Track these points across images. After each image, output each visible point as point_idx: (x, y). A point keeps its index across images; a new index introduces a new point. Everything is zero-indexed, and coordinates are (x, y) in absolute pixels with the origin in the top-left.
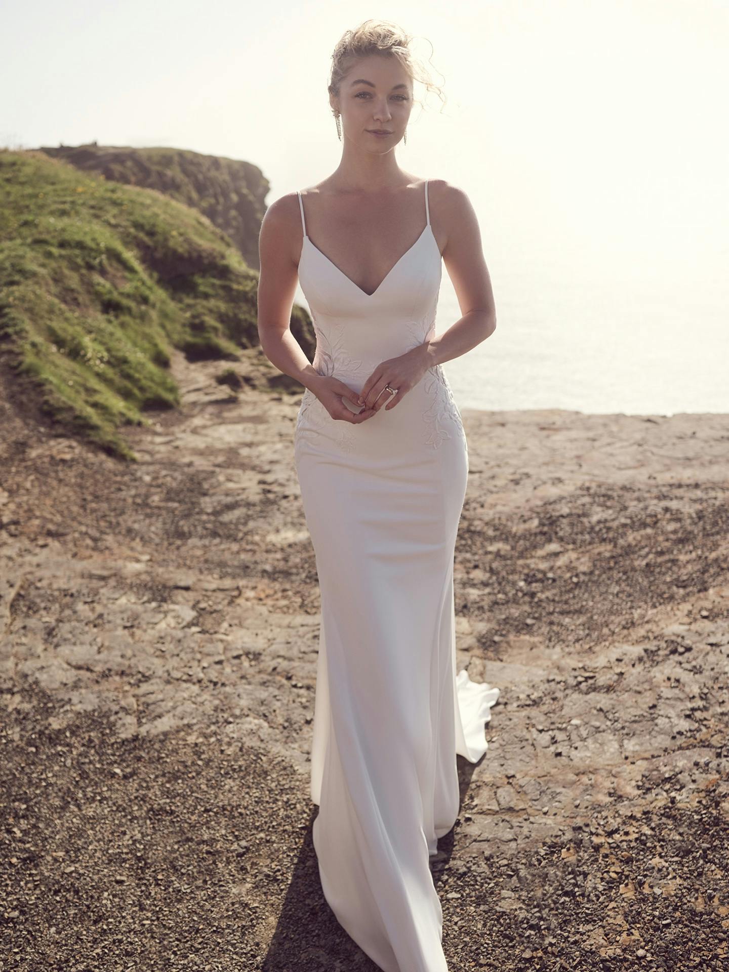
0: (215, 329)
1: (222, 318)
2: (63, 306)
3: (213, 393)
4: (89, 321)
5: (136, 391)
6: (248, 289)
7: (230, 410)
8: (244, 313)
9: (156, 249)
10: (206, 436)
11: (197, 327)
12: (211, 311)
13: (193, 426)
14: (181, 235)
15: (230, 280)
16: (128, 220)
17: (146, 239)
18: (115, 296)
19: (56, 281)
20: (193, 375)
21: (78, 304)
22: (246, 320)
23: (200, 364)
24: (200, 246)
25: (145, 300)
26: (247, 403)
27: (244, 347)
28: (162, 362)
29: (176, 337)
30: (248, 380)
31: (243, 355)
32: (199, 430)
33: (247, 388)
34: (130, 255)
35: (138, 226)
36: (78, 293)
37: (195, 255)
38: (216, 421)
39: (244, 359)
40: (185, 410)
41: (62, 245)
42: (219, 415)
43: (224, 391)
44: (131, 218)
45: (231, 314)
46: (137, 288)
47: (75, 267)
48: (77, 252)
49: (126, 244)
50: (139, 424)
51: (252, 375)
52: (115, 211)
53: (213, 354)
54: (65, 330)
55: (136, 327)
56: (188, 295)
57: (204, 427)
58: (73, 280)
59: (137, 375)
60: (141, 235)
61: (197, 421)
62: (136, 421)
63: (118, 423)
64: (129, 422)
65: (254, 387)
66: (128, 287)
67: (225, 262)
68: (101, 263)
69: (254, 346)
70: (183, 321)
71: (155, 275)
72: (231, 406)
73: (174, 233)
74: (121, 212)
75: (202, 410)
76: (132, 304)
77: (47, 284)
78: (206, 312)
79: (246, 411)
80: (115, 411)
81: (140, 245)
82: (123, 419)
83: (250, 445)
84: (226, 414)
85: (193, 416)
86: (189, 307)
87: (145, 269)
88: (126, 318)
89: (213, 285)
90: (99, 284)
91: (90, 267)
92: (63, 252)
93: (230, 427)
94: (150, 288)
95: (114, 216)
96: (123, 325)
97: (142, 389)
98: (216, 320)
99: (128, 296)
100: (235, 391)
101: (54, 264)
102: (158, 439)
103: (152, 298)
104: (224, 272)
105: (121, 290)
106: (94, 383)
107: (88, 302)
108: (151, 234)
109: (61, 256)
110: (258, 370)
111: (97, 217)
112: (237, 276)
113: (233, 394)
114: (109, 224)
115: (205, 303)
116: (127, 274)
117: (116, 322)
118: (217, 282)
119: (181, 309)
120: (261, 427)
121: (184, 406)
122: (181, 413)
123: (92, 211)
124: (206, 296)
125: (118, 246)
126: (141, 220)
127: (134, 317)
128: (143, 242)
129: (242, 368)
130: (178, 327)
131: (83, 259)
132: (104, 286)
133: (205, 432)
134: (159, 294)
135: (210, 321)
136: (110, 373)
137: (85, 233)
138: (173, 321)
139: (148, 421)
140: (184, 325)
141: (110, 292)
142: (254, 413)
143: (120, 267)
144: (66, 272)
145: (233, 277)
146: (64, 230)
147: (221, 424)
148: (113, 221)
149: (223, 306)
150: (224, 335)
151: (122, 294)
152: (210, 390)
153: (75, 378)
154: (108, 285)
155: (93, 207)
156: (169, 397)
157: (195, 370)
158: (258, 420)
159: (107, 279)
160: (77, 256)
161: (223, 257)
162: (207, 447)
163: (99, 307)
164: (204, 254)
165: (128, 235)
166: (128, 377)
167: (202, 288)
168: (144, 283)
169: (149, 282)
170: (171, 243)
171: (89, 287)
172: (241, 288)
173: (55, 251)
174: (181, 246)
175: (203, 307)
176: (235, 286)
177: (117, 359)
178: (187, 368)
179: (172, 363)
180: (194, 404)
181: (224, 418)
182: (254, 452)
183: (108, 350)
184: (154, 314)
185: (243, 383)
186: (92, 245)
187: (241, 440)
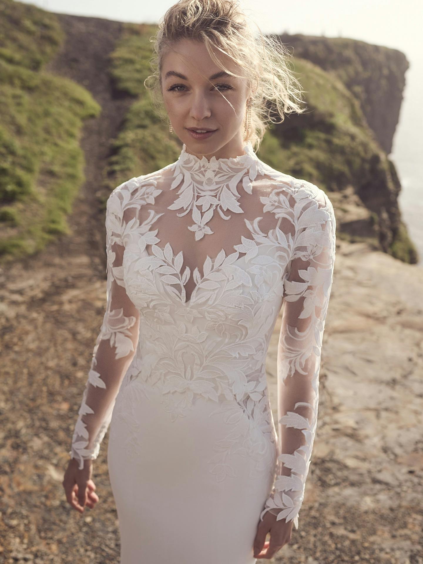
1: (319, 166)
12: (311, 159)
15: (333, 135)
45: (327, 163)
56: (296, 144)
67: (332, 120)
78: (306, 160)
86: (295, 154)
98: (313, 167)
104: (330, 128)
112: (341, 133)
115: (308, 152)
118: (322, 136)
119: (288, 157)
124: (310, 147)
135: (308, 167)
149: (322, 156)
167: (309, 140)
172: (340, 142)
175: (306, 156)
176: (335, 141)
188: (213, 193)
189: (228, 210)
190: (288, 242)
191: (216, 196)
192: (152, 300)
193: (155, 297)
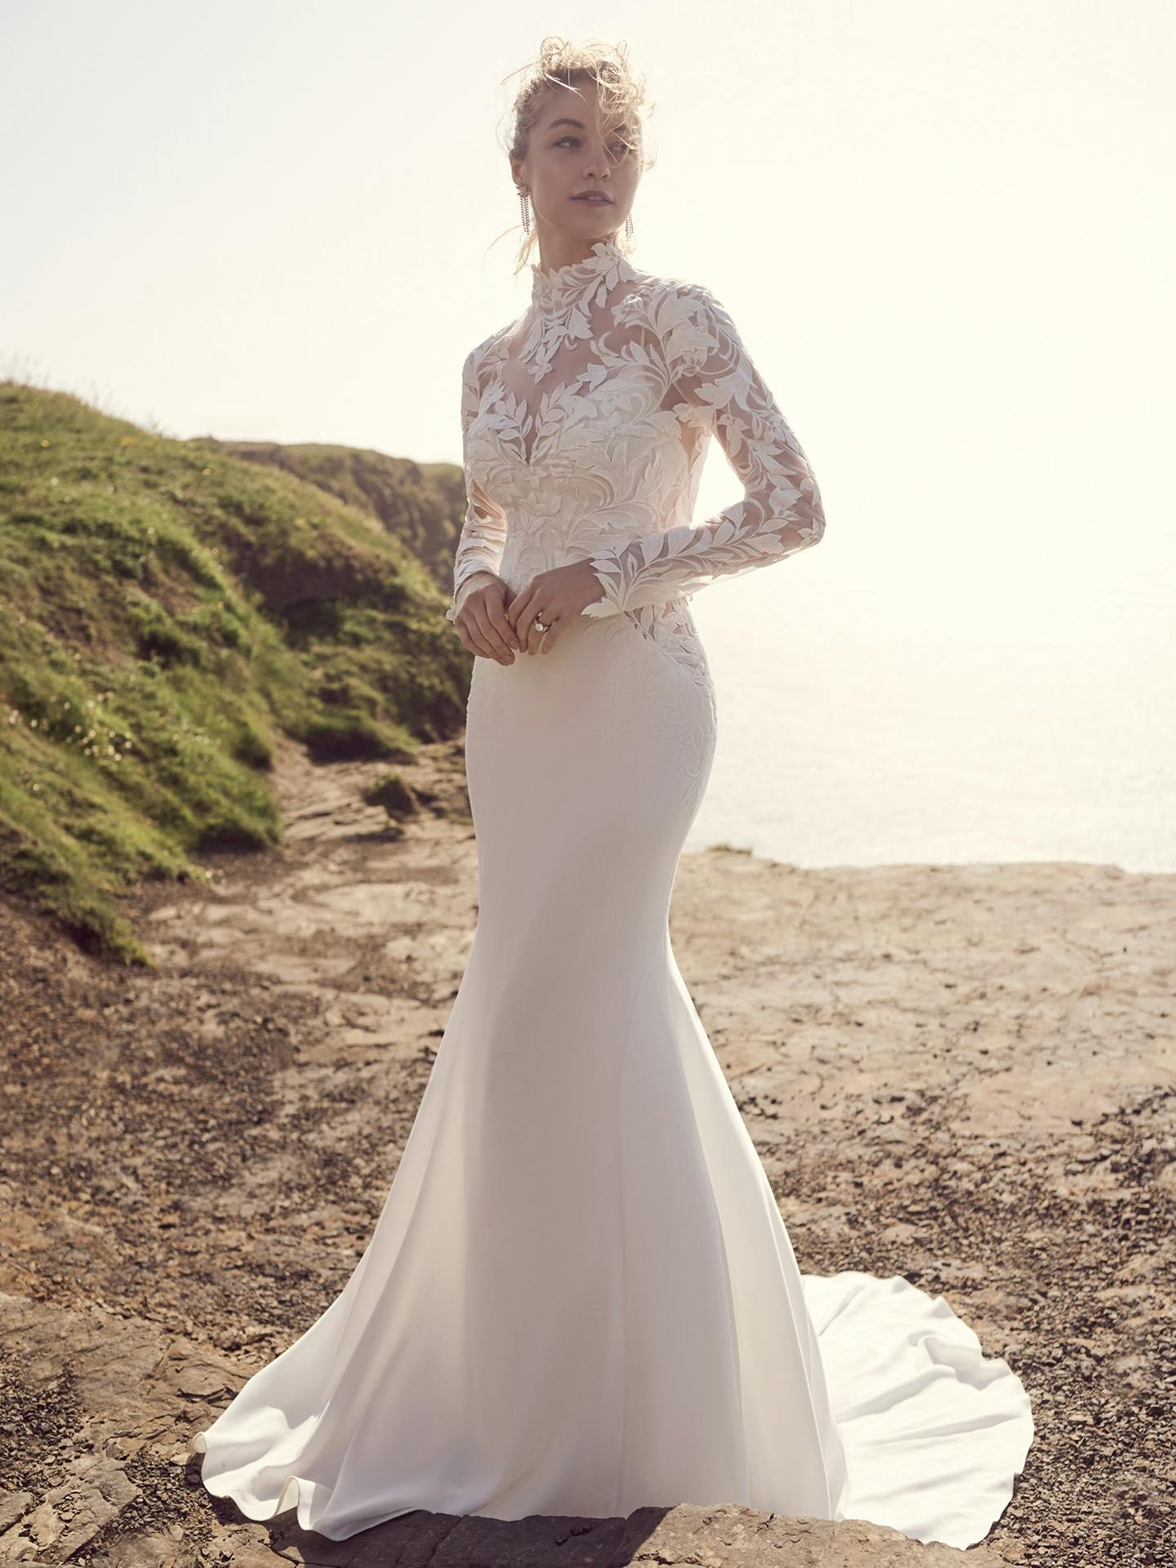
0: (371, 703)
1: (384, 682)
2: (50, 638)
3: (355, 822)
4: (105, 669)
5: (187, 812)
6: (438, 630)
7: (383, 856)
8: (429, 674)
9: (263, 549)
10: (322, 906)
11: (335, 697)
12: (363, 668)
13: (299, 885)
14: (315, 527)
15: (406, 613)
16: (213, 495)
17: (243, 529)
18: (168, 626)
19: (46, 593)
20: (317, 786)
21: (88, 639)
22: (431, 688)
23: (335, 767)
24: (350, 548)
25: (230, 639)
26: (418, 841)
27: (427, 740)
28: (255, 758)
29: (290, 715)
30: (426, 799)
31: (422, 754)
32: (311, 893)
33: (426, 817)
34: (208, 557)
35: (232, 506)
36: (91, 617)
37: (338, 563)
38: (350, 875)
39: (423, 761)
40: (288, 854)
41: (70, 529)
42: (357, 866)
43: (376, 818)
44: (220, 492)
45: (404, 676)
46: (214, 615)
47: (91, 570)
48: (100, 542)
49: (203, 537)
50: (182, 877)
51: (437, 789)
52: (189, 477)
53: (363, 747)
54: (46, 684)
55: (205, 689)
56: (322, 638)
57: (323, 888)
58: (84, 594)
59: (192, 780)
60: (236, 523)
61: (310, 877)
62: (175, 872)
63: (133, 875)
64: (159, 874)
65: (440, 813)
66: (196, 613)
67: (397, 581)
68: (145, 567)
69: (444, 738)
70: (306, 685)
71: (258, 597)
72: (388, 846)
73: (300, 522)
74: (200, 480)
75: (325, 855)
76: (202, 645)
77: (26, 597)
78: (354, 669)
79: (417, 858)
80: (130, 849)
81: (230, 539)
82: (145, 868)
83: (413, 930)
84: (373, 864)
85: (306, 865)
86: (322, 658)
87: (236, 586)
88: (187, 671)
89: (371, 622)
90: (135, 604)
91: (124, 573)
92: (69, 540)
93: (378, 889)
94: (242, 619)
95: (185, 487)
96: (177, 684)
97: (201, 807)
98: (371, 684)
99: (195, 629)
100: (399, 820)
101: (47, 562)
102: (216, 912)
103: (244, 636)
104: (395, 599)
105: (181, 618)
106: (93, 790)
107: (109, 635)
108: (255, 521)
109: (64, 547)
110: (450, 781)
111: (149, 485)
112: (418, 606)
113: (393, 823)
114: (176, 501)
115: (352, 652)
116: (199, 591)
117: (161, 676)
118: (380, 616)
119: (306, 664)
120: (443, 891)
121: (288, 846)
122: (279, 859)
123: (143, 476)
124: (356, 641)
125: (185, 537)
126: (237, 496)
127: (204, 670)
128: (238, 535)
129: (418, 776)
130: (298, 697)
131: (110, 557)
132: (147, 609)
133: (322, 898)
134: (261, 632)
135: (361, 687)
136: (135, 772)
137: (121, 510)
138: (287, 684)
139: (203, 874)
140: (309, 694)
141: (159, 619)
142: (434, 862)
143: (185, 576)
144: (70, 576)
145: (412, 610)
146: (76, 502)
147: (362, 882)
148: (180, 494)
149: (389, 662)
150: (387, 712)
151: (182, 625)
152: (350, 816)
153: (49, 776)
154: (155, 606)
155: (145, 470)
156: (255, 825)
157: (323, 778)
158: (441, 875)
159: (153, 596)
160: (97, 550)
161: (394, 572)
162: (319, 933)
163: (133, 647)
164: (356, 564)
165: (209, 520)
166: (175, 782)
167: (348, 627)
168: (229, 608)
169: (242, 607)
170: (293, 541)
171: (114, 605)
172: (425, 627)
173: (54, 538)
174: (312, 547)
175: (350, 660)
176: (414, 625)
177: (154, 746)
178: (308, 774)
179: (275, 762)
180: (311, 841)
181: (366, 871)
182: (420, 947)
183: (137, 728)
184: (247, 670)
185: (417, 806)
186: (133, 532)
187: (395, 919)
188: (561, 321)
189: (576, 338)
190: (649, 355)
191: (564, 324)
192: (492, 469)
193: (493, 464)
